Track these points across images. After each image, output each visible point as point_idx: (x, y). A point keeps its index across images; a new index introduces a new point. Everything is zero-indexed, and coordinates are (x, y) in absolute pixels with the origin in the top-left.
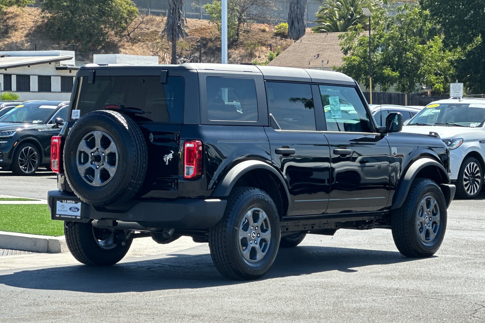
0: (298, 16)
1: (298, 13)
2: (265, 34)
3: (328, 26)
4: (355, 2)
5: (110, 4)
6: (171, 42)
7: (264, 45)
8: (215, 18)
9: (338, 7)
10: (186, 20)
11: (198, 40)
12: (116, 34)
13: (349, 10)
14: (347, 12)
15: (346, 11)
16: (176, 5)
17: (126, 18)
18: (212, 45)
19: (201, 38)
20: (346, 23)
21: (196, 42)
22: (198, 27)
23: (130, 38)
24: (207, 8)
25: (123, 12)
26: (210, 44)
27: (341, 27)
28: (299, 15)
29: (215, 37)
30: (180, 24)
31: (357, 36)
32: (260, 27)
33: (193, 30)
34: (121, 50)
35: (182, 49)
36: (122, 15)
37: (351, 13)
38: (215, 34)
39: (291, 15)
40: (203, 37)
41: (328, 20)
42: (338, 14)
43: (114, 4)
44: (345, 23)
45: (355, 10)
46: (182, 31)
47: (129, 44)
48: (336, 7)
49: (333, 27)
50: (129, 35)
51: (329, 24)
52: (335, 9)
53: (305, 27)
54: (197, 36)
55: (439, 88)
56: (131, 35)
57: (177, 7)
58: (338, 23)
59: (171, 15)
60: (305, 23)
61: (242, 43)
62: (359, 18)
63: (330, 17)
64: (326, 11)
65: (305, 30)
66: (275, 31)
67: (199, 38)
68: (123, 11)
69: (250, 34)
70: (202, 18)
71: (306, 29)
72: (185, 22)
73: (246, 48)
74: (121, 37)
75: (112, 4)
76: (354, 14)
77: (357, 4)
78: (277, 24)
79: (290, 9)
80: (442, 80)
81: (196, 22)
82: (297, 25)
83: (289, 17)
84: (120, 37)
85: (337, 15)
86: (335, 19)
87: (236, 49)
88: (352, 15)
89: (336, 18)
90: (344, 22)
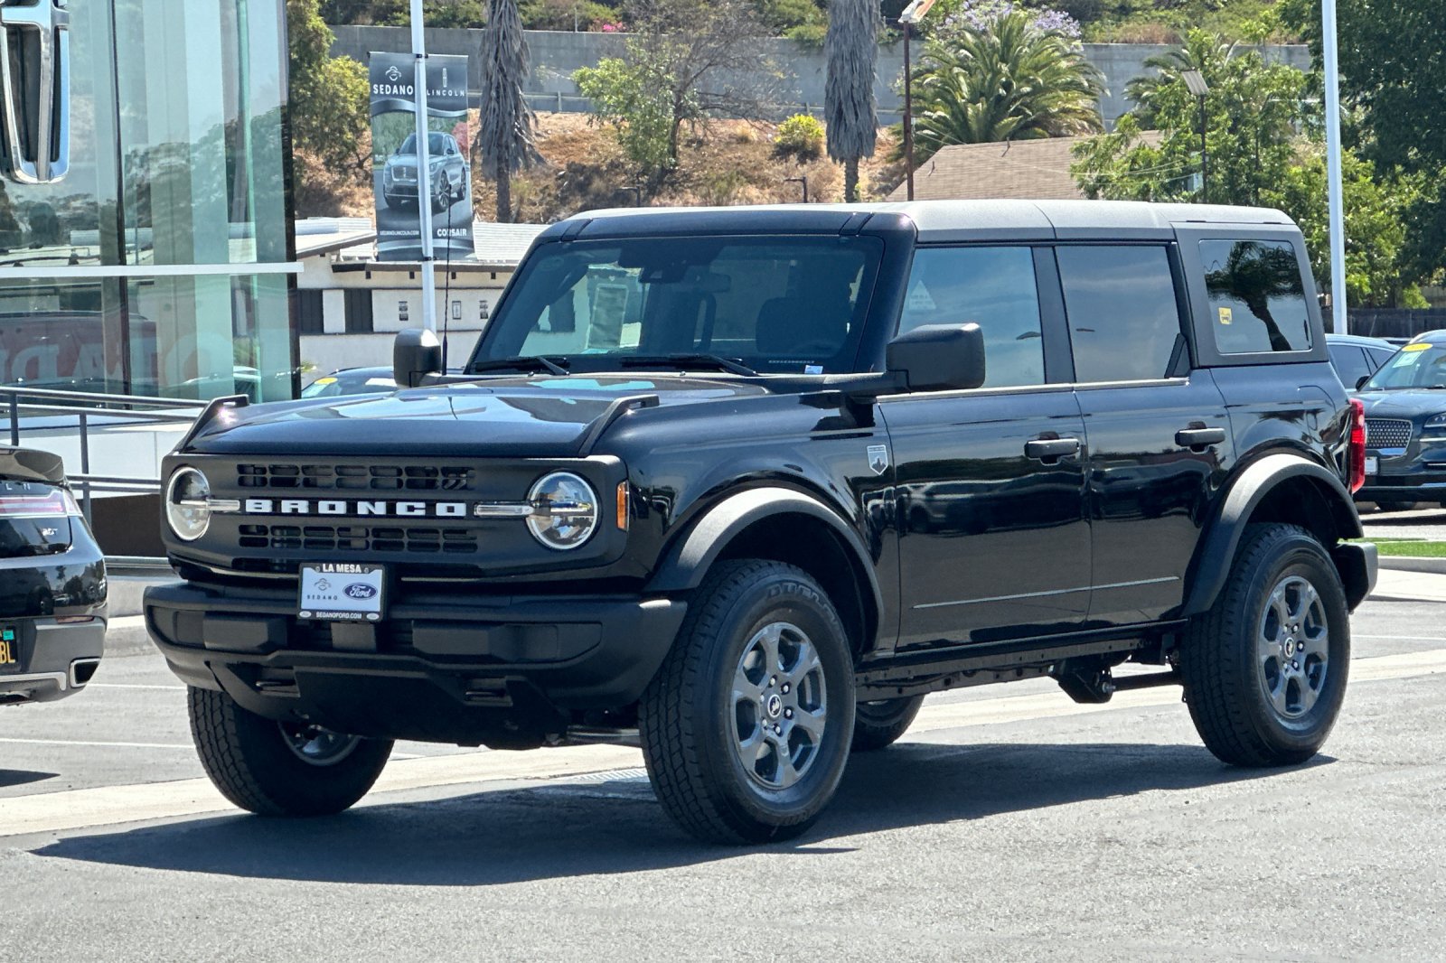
0: (855, 95)
1: (856, 84)
2: (748, 149)
3: (939, 120)
4: (1012, 50)
5: (308, 77)
6: (495, 180)
7: (751, 180)
8: (609, 106)
9: (962, 63)
10: (534, 116)
11: (562, 173)
12: (328, 163)
13: (997, 73)
14: (992, 79)
15: (989, 76)
16: (505, 76)
17: (354, 119)
18: (604, 185)
19: (569, 166)
20: (992, 109)
21: (557, 179)
22: (556, 134)
23: (366, 172)
24: (582, 78)
25: (345, 100)
26: (597, 184)
27: (978, 121)
28: (858, 90)
29: (609, 161)
30: (520, 130)
31: (1123, 147)
32: (732, 130)
33: (543, 143)
34: (345, 207)
35: (521, 201)
36: (343, 108)
37: (1004, 79)
38: (606, 154)
39: (834, 92)
40: (573, 163)
41: (938, 104)
42: (968, 85)
43: (321, 78)
44: (988, 109)
45: (1012, 72)
46: (524, 149)
47: (364, 190)
48: (958, 66)
49: (954, 124)
50: (360, 165)
51: (943, 114)
52: (956, 70)
53: (876, 125)
54: (556, 161)
55: (1360, 287)
56: (366, 164)
57: (509, 79)
58: (970, 111)
59: (493, 104)
60: (875, 114)
61: (687, 177)
62: (1028, 94)
63: (946, 93)
64: (931, 78)
65: (874, 135)
66: (778, 140)
67: (564, 166)
68: (346, 97)
69: (705, 151)
70: (560, 108)
71: (877, 131)
72: (532, 122)
73: (704, 190)
74: (344, 170)
75: (315, 76)
76: (1012, 84)
77: (1018, 56)
78: (782, 118)
79: (831, 74)
80: (1362, 264)
81: (547, 120)
82: (854, 122)
83: (830, 99)
84: (340, 173)
85: (965, 88)
86: (960, 101)
87: (674, 194)
88: (1007, 86)
89: (963, 98)
90: (985, 106)
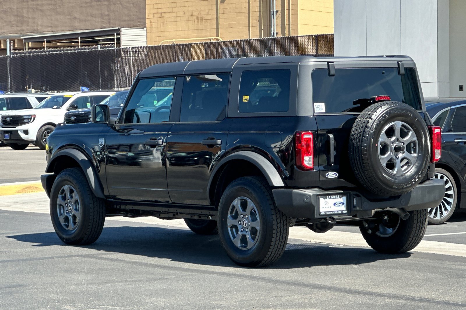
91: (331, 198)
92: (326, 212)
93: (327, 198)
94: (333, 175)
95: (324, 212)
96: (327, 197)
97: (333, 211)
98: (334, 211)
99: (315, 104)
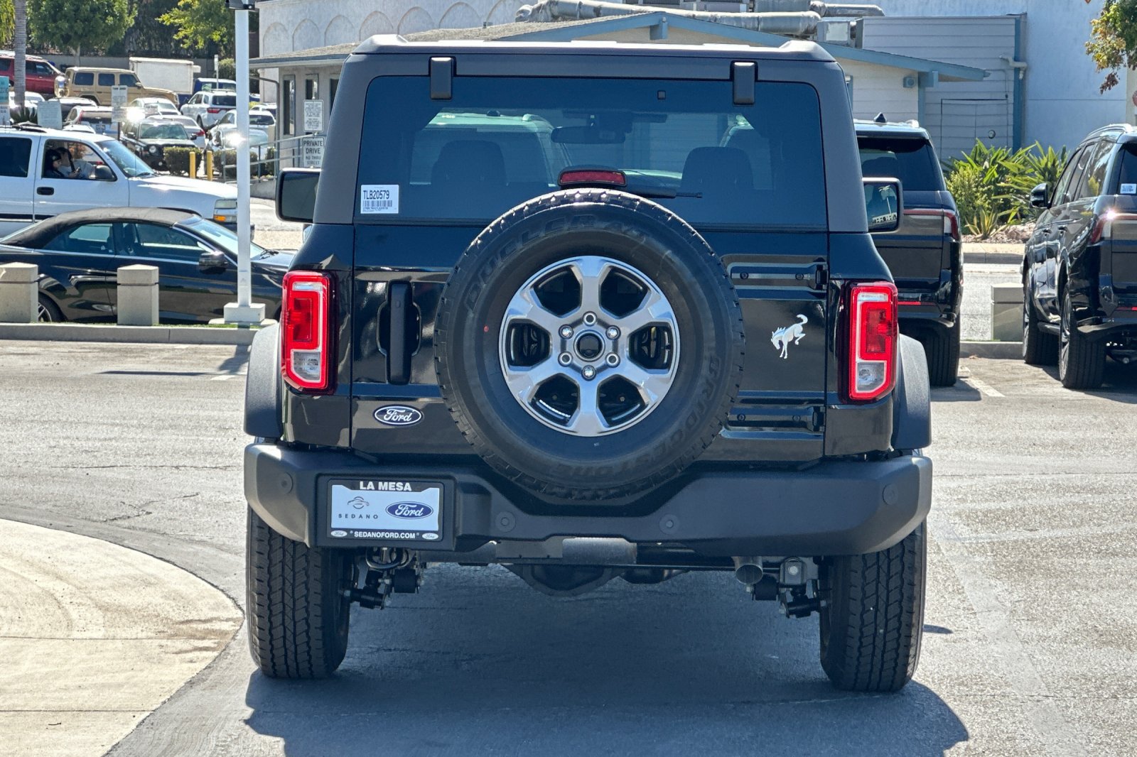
91: (377, 489)
92: (354, 530)
93: (362, 487)
94: (401, 417)
95: (347, 530)
96: (362, 483)
97: (381, 531)
98: (385, 531)
99: (364, 187)
